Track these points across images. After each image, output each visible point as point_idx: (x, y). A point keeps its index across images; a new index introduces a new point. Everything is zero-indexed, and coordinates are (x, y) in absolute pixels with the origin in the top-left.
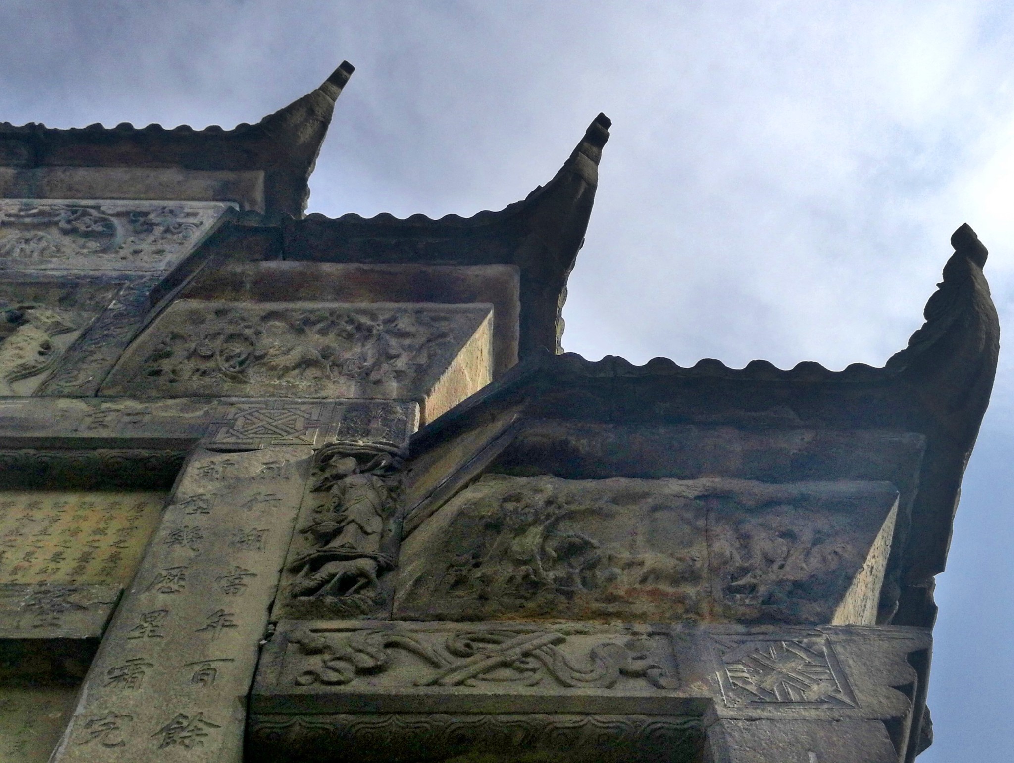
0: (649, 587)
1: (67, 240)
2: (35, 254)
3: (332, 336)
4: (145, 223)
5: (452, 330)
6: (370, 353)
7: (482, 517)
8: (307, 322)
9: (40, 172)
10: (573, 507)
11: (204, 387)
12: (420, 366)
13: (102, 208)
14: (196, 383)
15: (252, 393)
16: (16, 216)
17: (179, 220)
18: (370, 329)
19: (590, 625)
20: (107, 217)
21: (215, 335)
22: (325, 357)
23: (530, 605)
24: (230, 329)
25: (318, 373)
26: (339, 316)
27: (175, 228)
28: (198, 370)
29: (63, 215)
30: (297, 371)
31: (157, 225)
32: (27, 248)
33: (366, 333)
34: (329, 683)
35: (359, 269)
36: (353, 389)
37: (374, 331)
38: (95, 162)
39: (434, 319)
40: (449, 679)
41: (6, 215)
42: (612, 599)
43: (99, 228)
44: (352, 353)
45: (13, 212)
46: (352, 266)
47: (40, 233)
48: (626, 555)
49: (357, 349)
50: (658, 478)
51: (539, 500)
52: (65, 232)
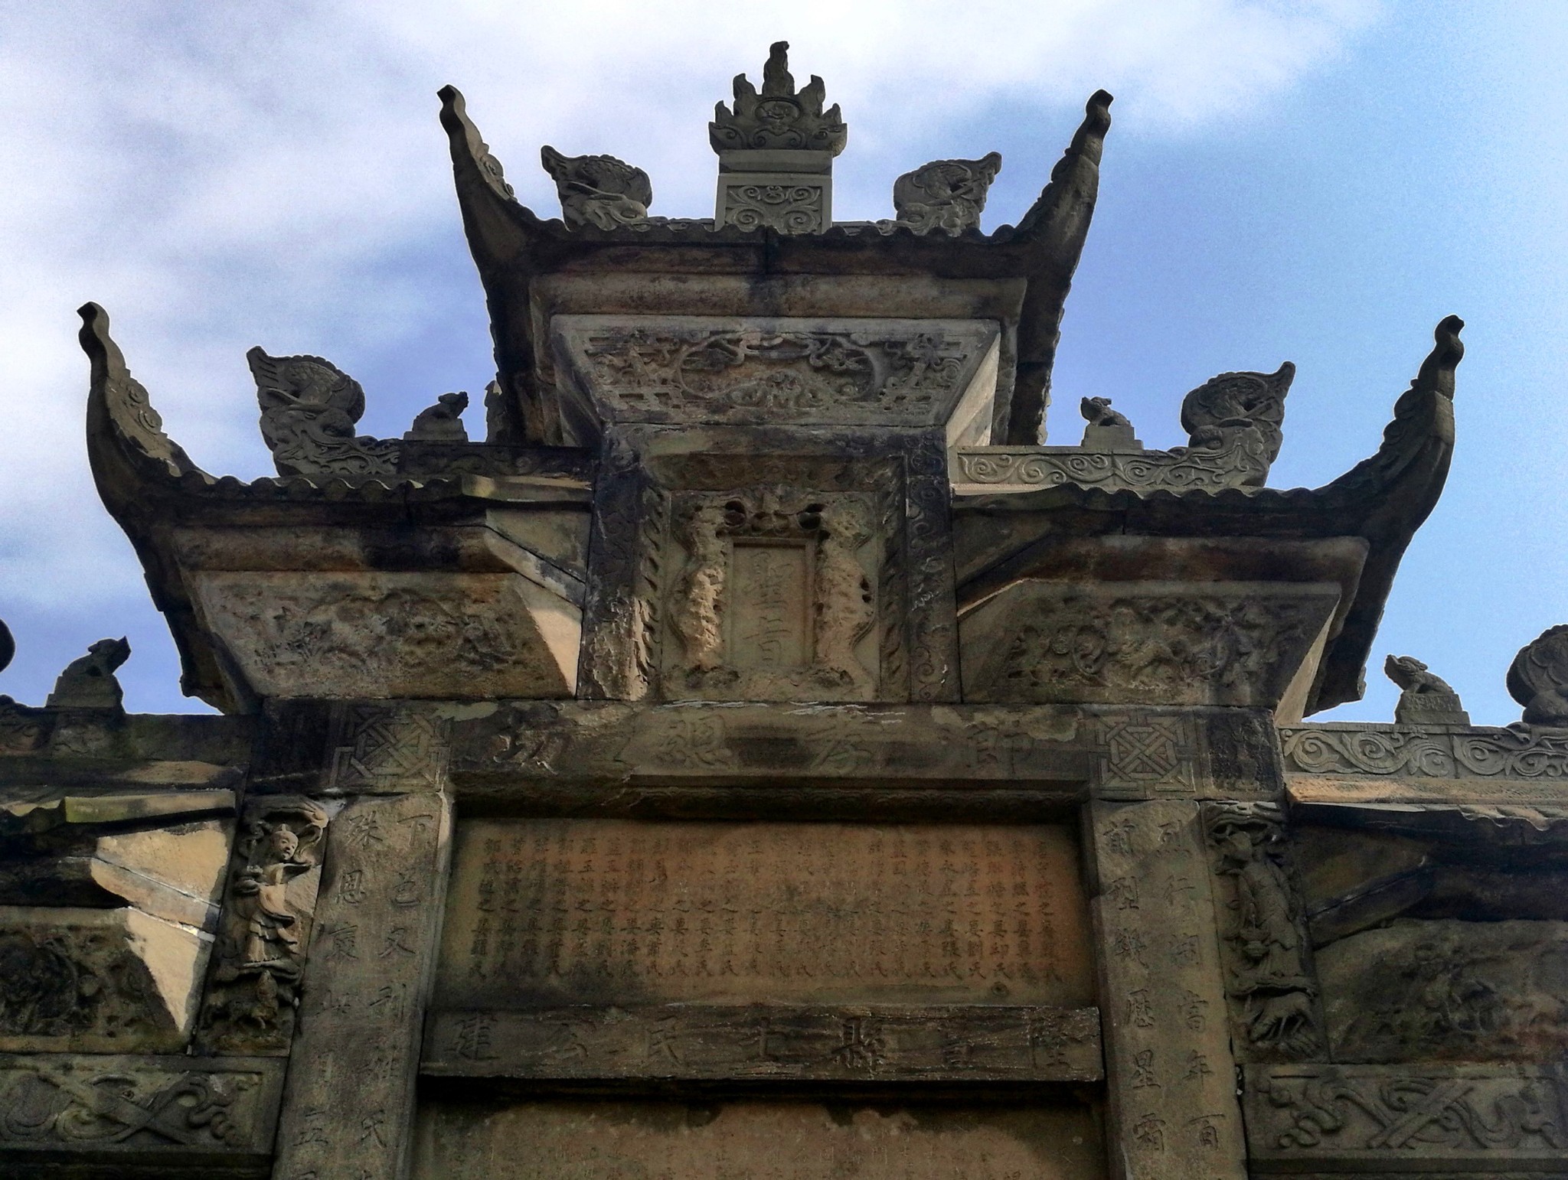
0: (1536, 1029)
1: (819, 381)
2: (791, 403)
3: (1179, 626)
4: (902, 357)
5: (1301, 622)
6: (1219, 646)
7: (1401, 967)
8: (1155, 610)
9: (776, 284)
10: (1476, 956)
11: (1065, 691)
12: (1270, 665)
13: (853, 337)
14: (1058, 687)
15: (1111, 699)
16: (758, 348)
17: (941, 354)
18: (1219, 620)
19: (1490, 1067)
20: (861, 349)
21: (1066, 629)
22: (1175, 653)
23: (1441, 1048)
24: (1081, 620)
25: (1170, 672)
26: (1186, 604)
27: (937, 365)
28: (1056, 671)
29: (811, 347)
30: (1149, 670)
31: (917, 360)
32: (783, 395)
33: (1212, 624)
34: (1306, 1146)
35: (1204, 547)
36: (1208, 693)
37: (1223, 623)
38: (835, 271)
39: (1283, 607)
40: (1395, 1140)
41: (748, 347)
42: (1506, 1041)
43: (851, 364)
44: (1200, 648)
45: (755, 342)
46: (1198, 542)
47: (791, 372)
48: (1518, 999)
49: (1207, 645)
50: (1546, 919)
51: (1447, 948)
52: (817, 370)
